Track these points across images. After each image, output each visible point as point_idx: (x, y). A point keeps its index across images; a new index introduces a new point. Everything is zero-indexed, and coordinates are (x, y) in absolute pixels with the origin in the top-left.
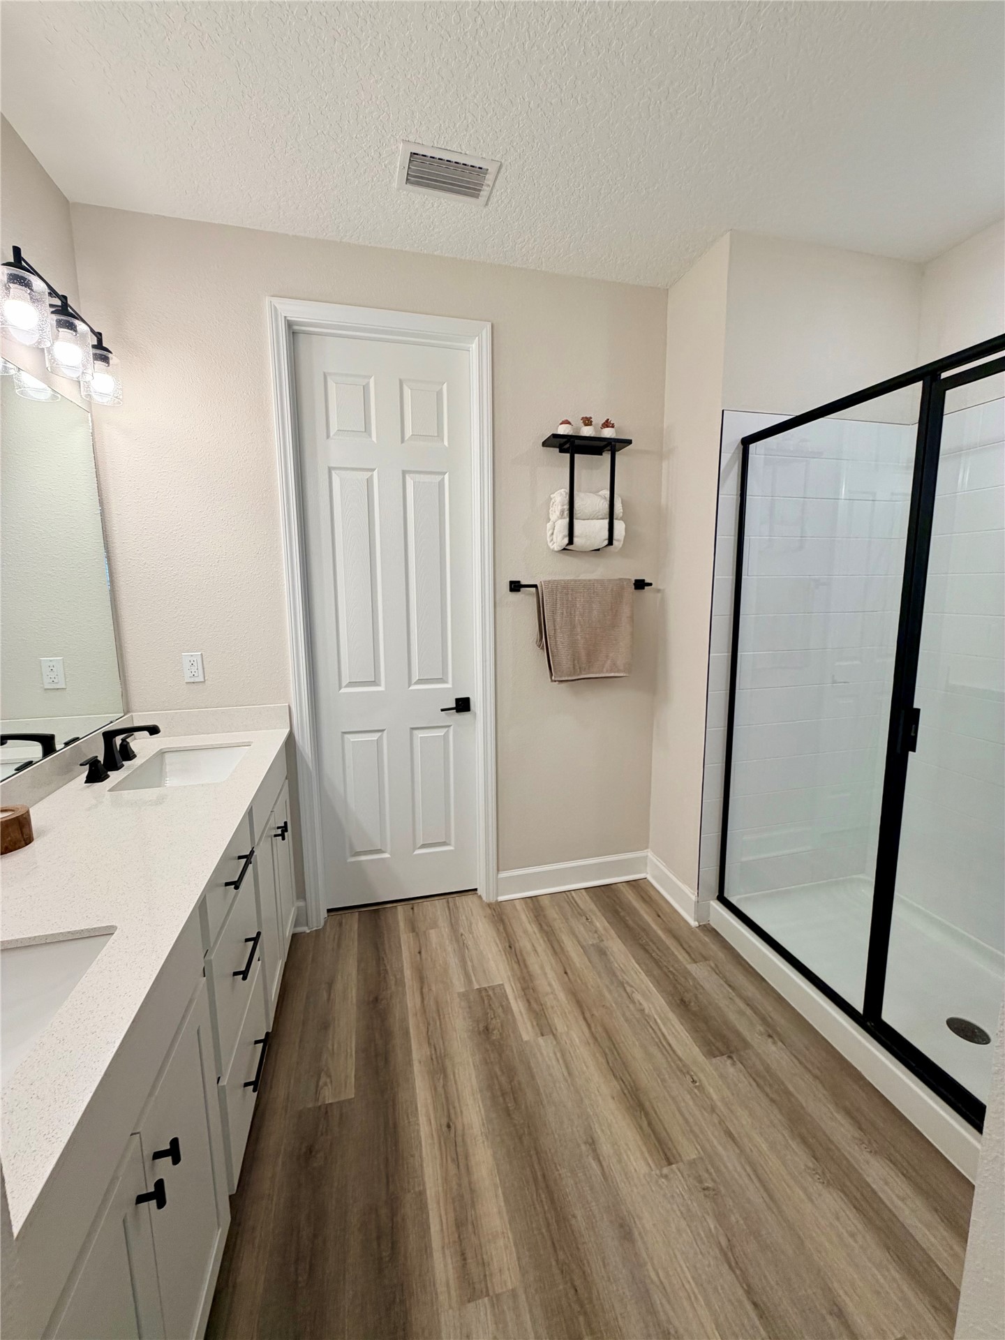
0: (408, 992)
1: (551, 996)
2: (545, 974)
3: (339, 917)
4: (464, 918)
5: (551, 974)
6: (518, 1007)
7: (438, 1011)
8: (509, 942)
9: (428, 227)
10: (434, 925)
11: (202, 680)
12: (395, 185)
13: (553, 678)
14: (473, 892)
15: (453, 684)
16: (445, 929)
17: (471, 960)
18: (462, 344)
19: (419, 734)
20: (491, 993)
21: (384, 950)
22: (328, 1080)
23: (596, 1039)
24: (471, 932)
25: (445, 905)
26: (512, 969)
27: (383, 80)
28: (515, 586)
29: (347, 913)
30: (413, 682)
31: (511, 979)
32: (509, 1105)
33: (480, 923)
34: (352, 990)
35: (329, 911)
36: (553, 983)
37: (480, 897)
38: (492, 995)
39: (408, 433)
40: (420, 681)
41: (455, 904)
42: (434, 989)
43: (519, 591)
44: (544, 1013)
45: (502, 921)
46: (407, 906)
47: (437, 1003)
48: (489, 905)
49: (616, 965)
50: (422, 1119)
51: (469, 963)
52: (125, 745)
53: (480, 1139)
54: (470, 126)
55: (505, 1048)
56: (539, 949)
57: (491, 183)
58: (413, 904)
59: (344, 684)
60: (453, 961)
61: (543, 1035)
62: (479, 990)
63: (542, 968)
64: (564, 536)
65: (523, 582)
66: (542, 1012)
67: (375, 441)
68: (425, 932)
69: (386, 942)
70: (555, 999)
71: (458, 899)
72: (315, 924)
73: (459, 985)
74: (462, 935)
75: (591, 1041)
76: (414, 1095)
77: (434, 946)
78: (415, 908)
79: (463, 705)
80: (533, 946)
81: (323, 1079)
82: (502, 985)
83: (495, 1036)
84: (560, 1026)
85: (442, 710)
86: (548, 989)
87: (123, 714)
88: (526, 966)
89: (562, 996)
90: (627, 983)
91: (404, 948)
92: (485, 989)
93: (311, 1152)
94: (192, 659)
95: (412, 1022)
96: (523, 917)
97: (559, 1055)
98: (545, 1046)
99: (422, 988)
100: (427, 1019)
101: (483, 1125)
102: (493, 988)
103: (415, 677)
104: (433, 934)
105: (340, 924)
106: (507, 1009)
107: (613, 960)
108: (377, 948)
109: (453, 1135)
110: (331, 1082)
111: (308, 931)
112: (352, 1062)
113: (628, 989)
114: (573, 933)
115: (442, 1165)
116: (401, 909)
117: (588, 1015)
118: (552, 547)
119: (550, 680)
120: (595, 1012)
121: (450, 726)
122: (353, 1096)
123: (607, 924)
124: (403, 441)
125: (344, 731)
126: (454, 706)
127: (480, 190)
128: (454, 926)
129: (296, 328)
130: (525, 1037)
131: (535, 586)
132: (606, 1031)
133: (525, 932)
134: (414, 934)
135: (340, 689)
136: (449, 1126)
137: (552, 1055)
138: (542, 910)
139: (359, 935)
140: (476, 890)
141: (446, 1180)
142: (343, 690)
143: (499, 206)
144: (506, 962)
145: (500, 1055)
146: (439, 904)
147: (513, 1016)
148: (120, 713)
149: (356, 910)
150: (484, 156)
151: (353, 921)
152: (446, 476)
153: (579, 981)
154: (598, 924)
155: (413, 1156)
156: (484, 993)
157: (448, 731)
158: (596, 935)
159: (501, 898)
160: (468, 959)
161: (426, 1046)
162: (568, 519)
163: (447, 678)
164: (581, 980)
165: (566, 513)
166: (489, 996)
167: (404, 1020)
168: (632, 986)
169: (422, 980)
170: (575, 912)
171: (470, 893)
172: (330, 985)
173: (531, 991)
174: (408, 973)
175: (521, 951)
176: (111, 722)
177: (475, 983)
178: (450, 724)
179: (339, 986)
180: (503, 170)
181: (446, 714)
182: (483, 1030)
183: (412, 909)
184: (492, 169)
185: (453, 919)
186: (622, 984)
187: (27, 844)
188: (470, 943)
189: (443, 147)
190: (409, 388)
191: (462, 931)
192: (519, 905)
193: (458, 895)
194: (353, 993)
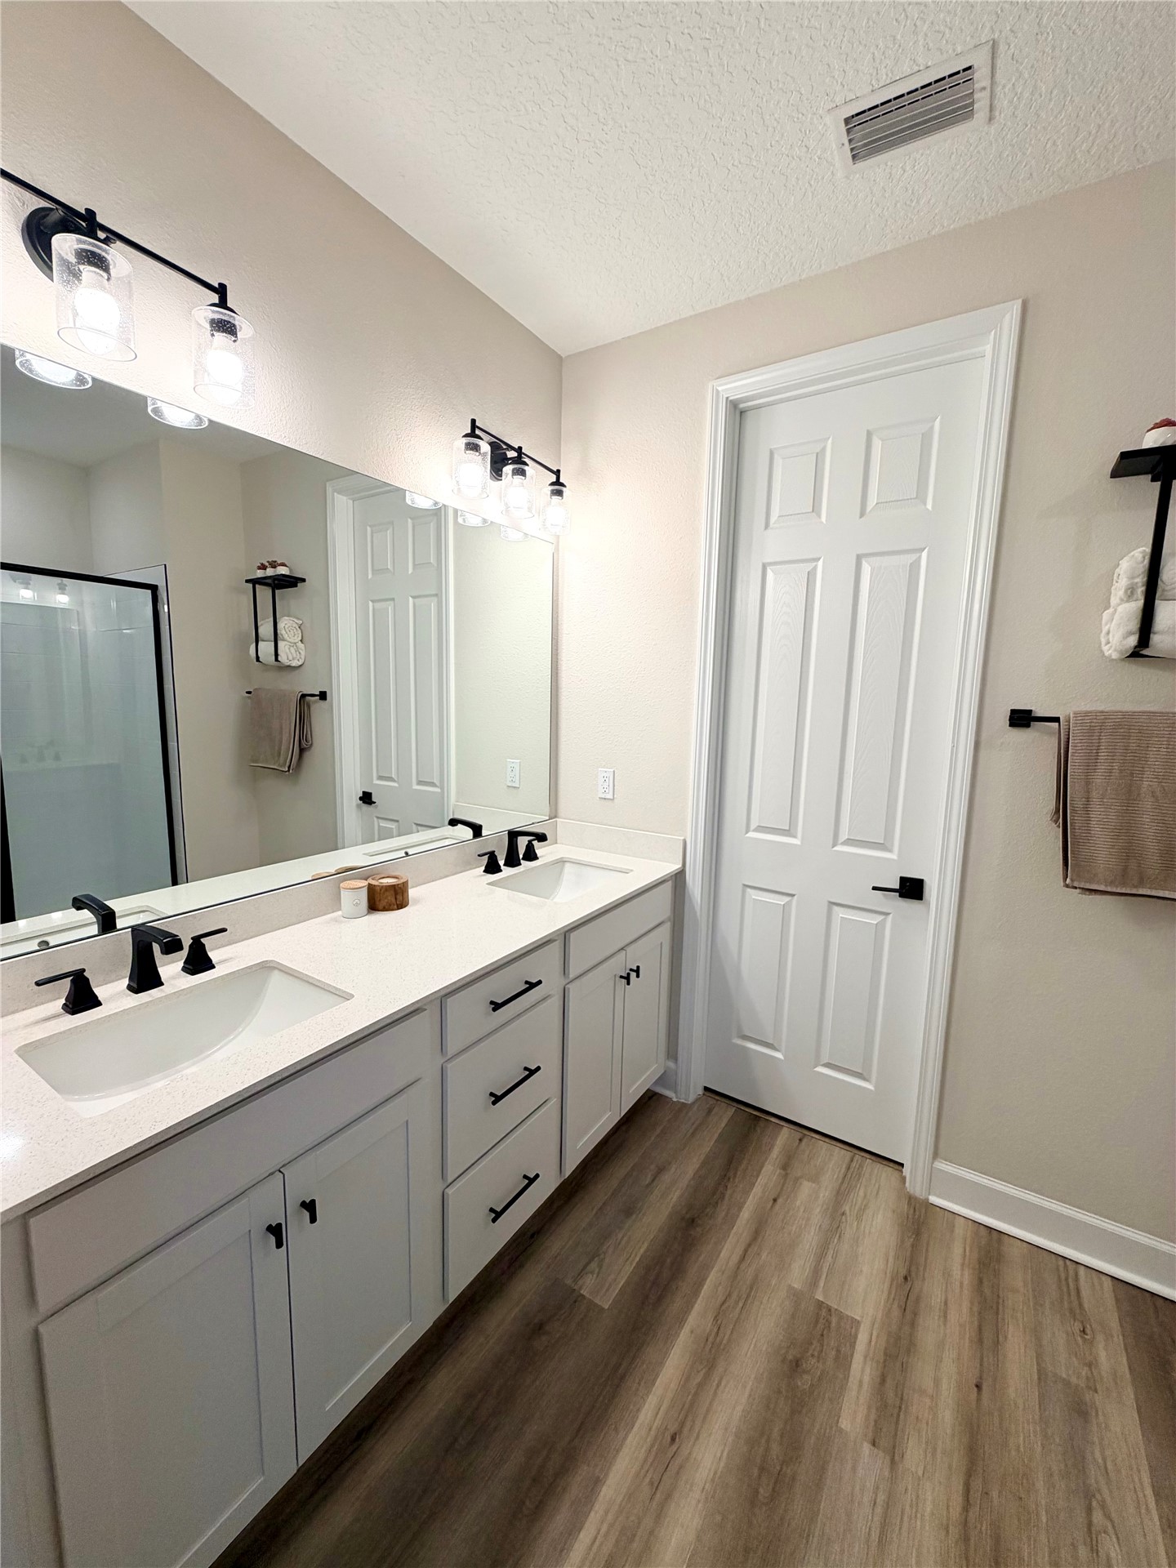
0: (732, 1239)
1: (928, 1401)
2: (940, 1360)
3: (712, 1102)
4: (861, 1193)
5: (949, 1367)
6: (861, 1371)
7: (751, 1289)
8: (909, 1271)
9: (908, 203)
10: (815, 1179)
11: (612, 797)
12: (840, 174)
13: (1068, 881)
14: (897, 1167)
15: (899, 855)
16: (825, 1193)
17: (835, 1258)
18: (973, 350)
19: (840, 914)
20: (834, 1320)
21: (736, 1169)
22: (597, 1271)
23: (966, 1539)
24: (859, 1218)
25: (848, 1159)
26: (888, 1314)
27: (776, 53)
28: (1021, 719)
29: (723, 1103)
30: (840, 842)
31: (876, 1326)
32: (761, 1491)
33: (880, 1216)
34: (676, 1191)
35: (706, 1089)
36: (944, 1386)
37: (904, 1179)
38: (833, 1324)
39: (872, 500)
40: (849, 842)
41: (861, 1166)
42: (764, 1256)
43: (1028, 726)
44: (899, 1415)
45: (918, 1234)
46: (797, 1134)
47: (756, 1278)
48: (911, 1199)
49: (1098, 1455)
50: (652, 1401)
51: (829, 1258)
52: (530, 847)
53: (696, 1494)
54: (918, 23)
55: (804, 1411)
56: (953, 1316)
57: (986, 83)
58: (805, 1135)
59: (753, 827)
60: (810, 1240)
61: (874, 1444)
62: (820, 1304)
63: (941, 1345)
64: (1131, 633)
65: (1039, 712)
66: (896, 1410)
67: (824, 522)
68: (797, 1179)
69: (745, 1162)
70: (931, 1408)
71: (869, 1163)
72: (683, 1096)
73: (797, 1274)
74: (843, 1214)
75: (954, 1531)
76: (661, 1364)
77: (798, 1203)
78: (805, 1141)
79: (911, 889)
80: (946, 1303)
81: (594, 1265)
82: (858, 1322)
83: (804, 1382)
84: (914, 1455)
85: (874, 888)
86: (928, 1384)
87: (547, 818)
88: (913, 1324)
89: (947, 1416)
90: (1103, 1505)
91: (761, 1181)
92: (829, 1310)
93: (540, 1329)
94: (605, 775)
95: (712, 1277)
96: (957, 1250)
97: (881, 1498)
98: (868, 1464)
99: (749, 1245)
100: (731, 1287)
101: (713, 1480)
102: (841, 1316)
103: (843, 836)
104: (806, 1187)
105: (710, 1111)
106: (843, 1361)
107: (1096, 1439)
108: (730, 1162)
109: (670, 1454)
110: (598, 1273)
111: (675, 1100)
112: (629, 1269)
113: (1098, 1517)
114: (1036, 1332)
115: (637, 1474)
116: (786, 1132)
117: (977, 1484)
118: (1107, 654)
119: (1062, 884)
120: (995, 1494)
121: (889, 914)
122: (606, 1307)
123: (1124, 1369)
124: (862, 515)
125: (747, 883)
126: (898, 887)
127: (972, 104)
128: (841, 1194)
129: (742, 406)
130: (845, 1424)
131: (1057, 720)
132: (997, 1540)
133: (947, 1274)
134: (783, 1173)
135: (747, 832)
136: (673, 1439)
137: (870, 1485)
138: (999, 1261)
139: (721, 1135)
140: (902, 1165)
141: (630, 1496)
142: (751, 834)
143: (1015, 108)
144: (885, 1295)
145: (793, 1412)
146: (840, 1154)
147: (847, 1378)
148: (545, 816)
149: (735, 1104)
150: (959, 50)
151: (726, 1113)
152: (924, 554)
153: (996, 1420)
154: (1103, 1356)
155: (616, 1430)
156: (824, 1313)
157: (885, 919)
158: (1085, 1371)
159: (933, 1199)
160: (831, 1252)
161: (710, 1316)
162: (1141, 603)
163: (892, 845)
164: (1001, 1420)
165: (1140, 591)
166: (829, 1322)
167: (706, 1268)
168: (1108, 1516)
169: (757, 1235)
170: (1066, 1304)
171: (891, 1164)
172: (661, 1170)
173: (898, 1364)
174: (745, 1214)
175: (918, 1300)
176: (533, 823)
177: (820, 1289)
178: (889, 911)
179: (667, 1177)
180: (1002, 47)
181: (884, 895)
182: (791, 1361)
183: (800, 1140)
184: (980, 60)
185: (845, 1185)
186: (1088, 1496)
187: (398, 909)
188: (849, 1233)
189: (888, 82)
190: (880, 439)
191: (846, 1208)
192: (960, 1229)
193: (873, 1158)
194: (675, 1196)
